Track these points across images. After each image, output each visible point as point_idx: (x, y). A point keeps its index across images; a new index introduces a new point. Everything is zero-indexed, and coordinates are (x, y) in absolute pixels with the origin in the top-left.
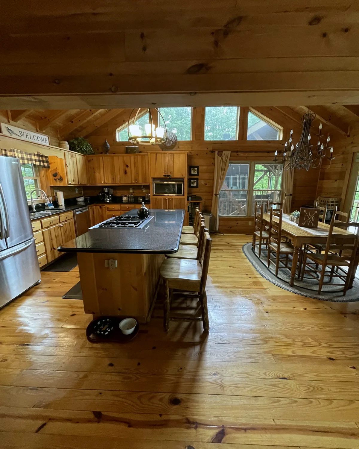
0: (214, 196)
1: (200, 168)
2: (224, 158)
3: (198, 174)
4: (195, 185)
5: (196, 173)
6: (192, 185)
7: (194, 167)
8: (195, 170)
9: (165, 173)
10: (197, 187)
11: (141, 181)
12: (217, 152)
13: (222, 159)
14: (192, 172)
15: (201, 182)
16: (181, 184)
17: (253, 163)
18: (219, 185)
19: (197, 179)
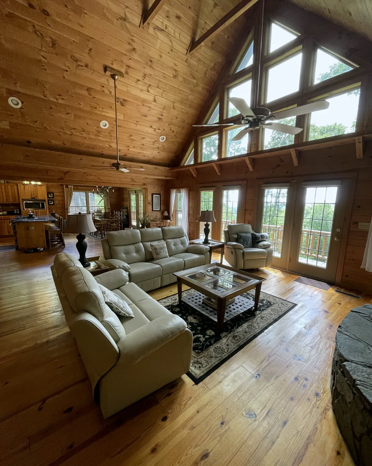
0: (66, 210)
1: (55, 194)
2: (69, 189)
3: (53, 197)
4: (52, 203)
5: (52, 196)
6: (50, 204)
7: (50, 193)
8: (52, 195)
9: (31, 196)
10: (53, 204)
11: (11, 201)
12: (64, 186)
13: (68, 189)
14: (49, 196)
15: (56, 202)
16: (44, 203)
17: (87, 192)
18: (68, 203)
19: (53, 200)
